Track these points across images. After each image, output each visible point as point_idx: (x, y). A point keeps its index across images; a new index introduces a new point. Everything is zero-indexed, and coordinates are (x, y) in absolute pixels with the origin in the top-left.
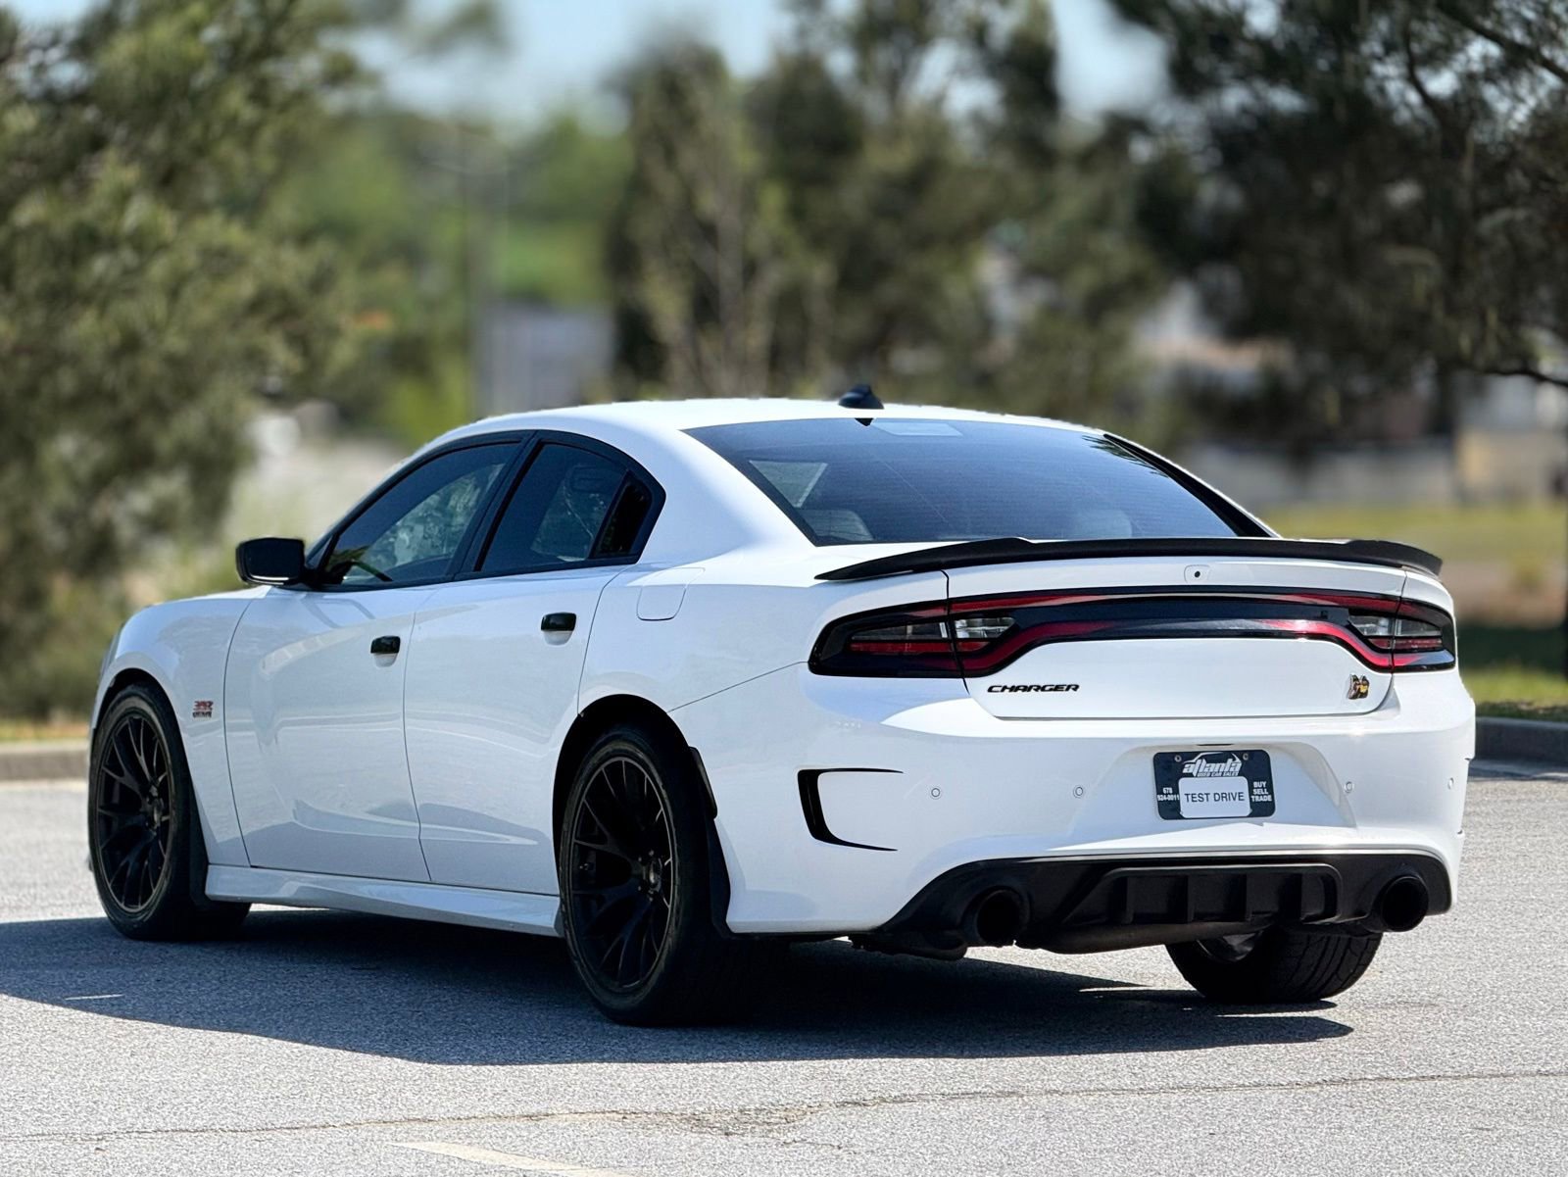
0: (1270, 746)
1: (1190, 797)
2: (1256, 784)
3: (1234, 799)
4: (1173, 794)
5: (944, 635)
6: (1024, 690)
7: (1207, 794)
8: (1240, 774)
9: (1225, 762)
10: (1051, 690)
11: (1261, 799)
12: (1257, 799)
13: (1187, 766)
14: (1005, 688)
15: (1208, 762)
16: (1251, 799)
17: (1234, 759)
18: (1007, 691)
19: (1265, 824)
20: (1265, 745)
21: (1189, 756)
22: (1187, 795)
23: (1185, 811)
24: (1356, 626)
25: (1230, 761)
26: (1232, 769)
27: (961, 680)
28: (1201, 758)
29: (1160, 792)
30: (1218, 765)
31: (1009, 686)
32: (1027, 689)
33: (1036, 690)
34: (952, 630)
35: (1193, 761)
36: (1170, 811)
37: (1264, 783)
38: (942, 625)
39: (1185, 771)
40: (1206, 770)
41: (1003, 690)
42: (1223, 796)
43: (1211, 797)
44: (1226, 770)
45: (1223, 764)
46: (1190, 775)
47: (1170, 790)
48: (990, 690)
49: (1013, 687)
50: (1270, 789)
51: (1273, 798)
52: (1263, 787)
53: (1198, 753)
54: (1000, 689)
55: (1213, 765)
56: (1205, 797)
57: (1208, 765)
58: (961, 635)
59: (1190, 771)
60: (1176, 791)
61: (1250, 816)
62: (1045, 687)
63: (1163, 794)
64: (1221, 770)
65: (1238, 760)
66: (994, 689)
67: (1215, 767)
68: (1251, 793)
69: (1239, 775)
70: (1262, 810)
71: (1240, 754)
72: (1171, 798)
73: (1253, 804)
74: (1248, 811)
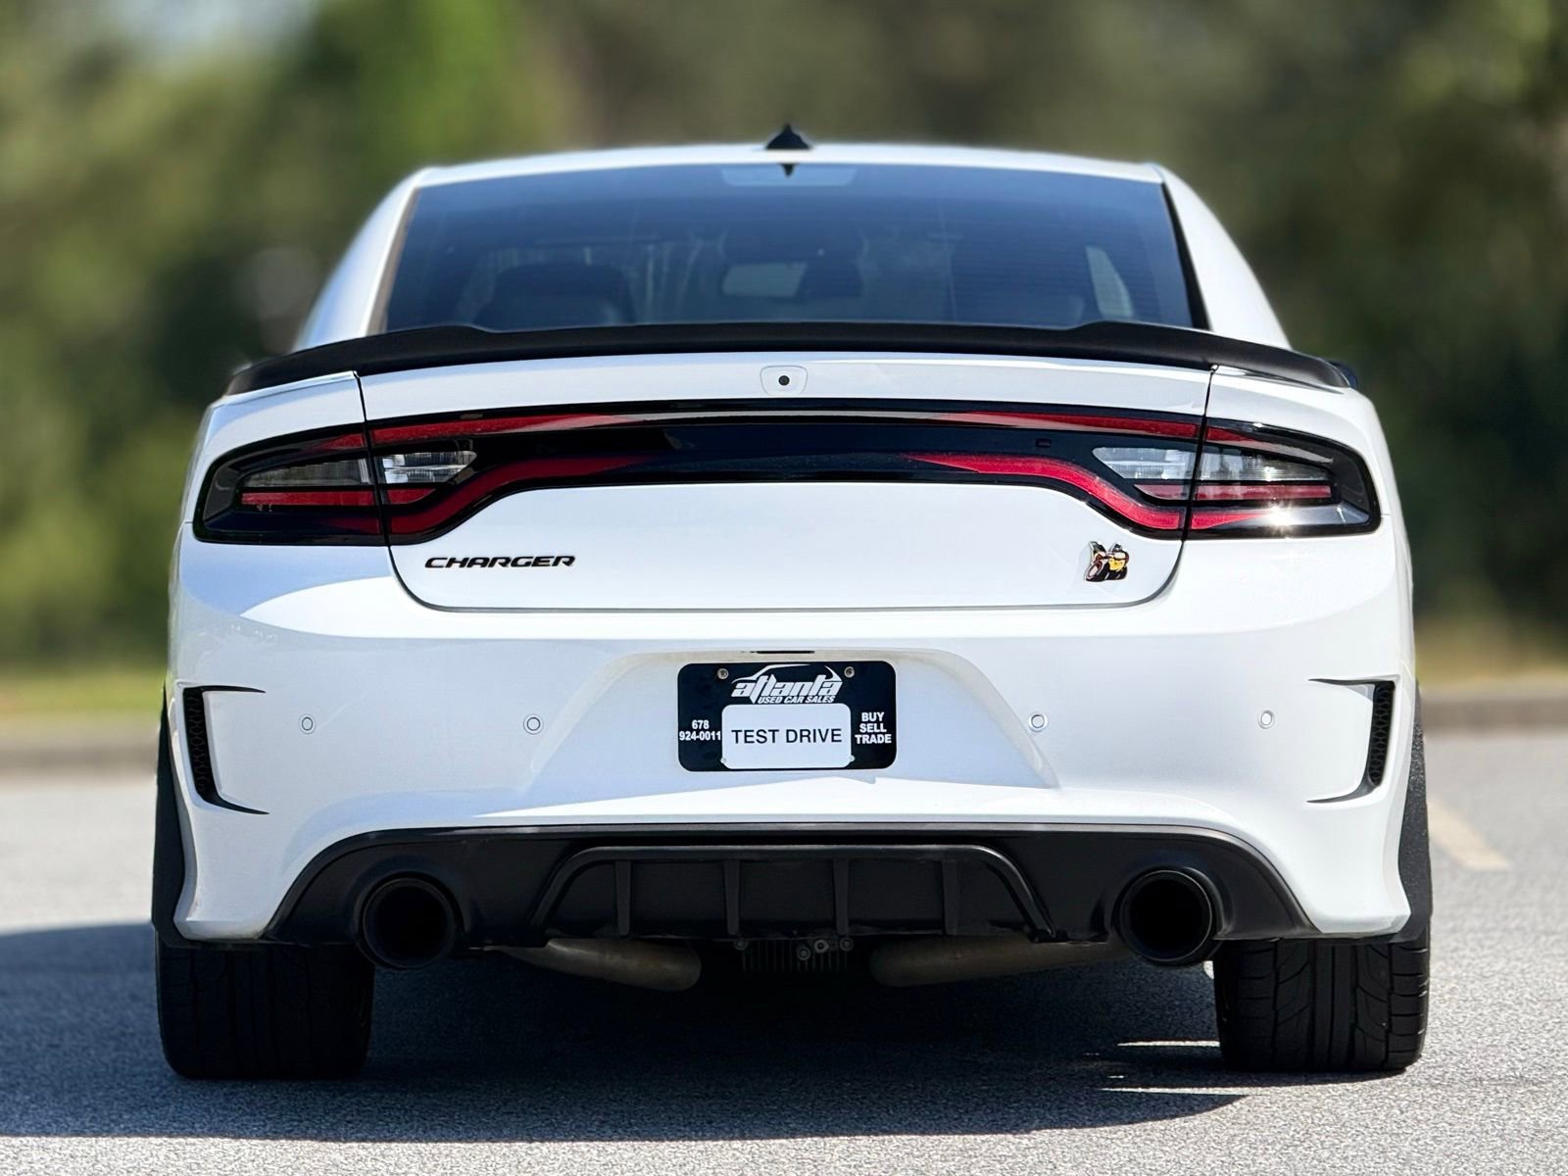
0: (900, 655)
1: (741, 736)
2: (865, 716)
3: (824, 740)
4: (710, 730)
5: (366, 479)
6: (483, 565)
7: (774, 731)
8: (838, 699)
9: (813, 680)
10: (527, 564)
11: (873, 740)
12: (866, 739)
13: (740, 685)
14: (452, 561)
15: (778, 681)
16: (854, 740)
17: (829, 676)
18: (456, 566)
19: (877, 779)
20: (888, 655)
21: (744, 670)
22: (737, 732)
23: (728, 758)
24: (1105, 463)
25: (821, 678)
26: (823, 692)
27: (386, 548)
28: (768, 673)
29: (684, 725)
30: (799, 684)
31: (460, 558)
32: (487, 562)
33: (503, 565)
34: (377, 471)
35: (754, 678)
36: (702, 757)
37: (881, 716)
38: (363, 463)
39: (736, 693)
40: (776, 692)
41: (449, 565)
42: (803, 735)
43: (781, 736)
44: (814, 692)
45: (808, 685)
46: (746, 701)
47: (706, 724)
48: (429, 564)
49: (466, 560)
50: (890, 724)
51: (894, 739)
52: (877, 721)
53: (764, 665)
54: (445, 562)
55: (789, 685)
56: (769, 735)
57: (780, 684)
58: (390, 478)
59: (745, 695)
60: (716, 725)
61: (851, 766)
62: (517, 559)
63: (692, 730)
64: (804, 693)
65: (836, 677)
66: (434, 563)
67: (791, 688)
68: (855, 729)
69: (835, 701)
70: (874, 757)
71: (839, 667)
72: (705, 736)
73: (857, 748)
74: (850, 758)
